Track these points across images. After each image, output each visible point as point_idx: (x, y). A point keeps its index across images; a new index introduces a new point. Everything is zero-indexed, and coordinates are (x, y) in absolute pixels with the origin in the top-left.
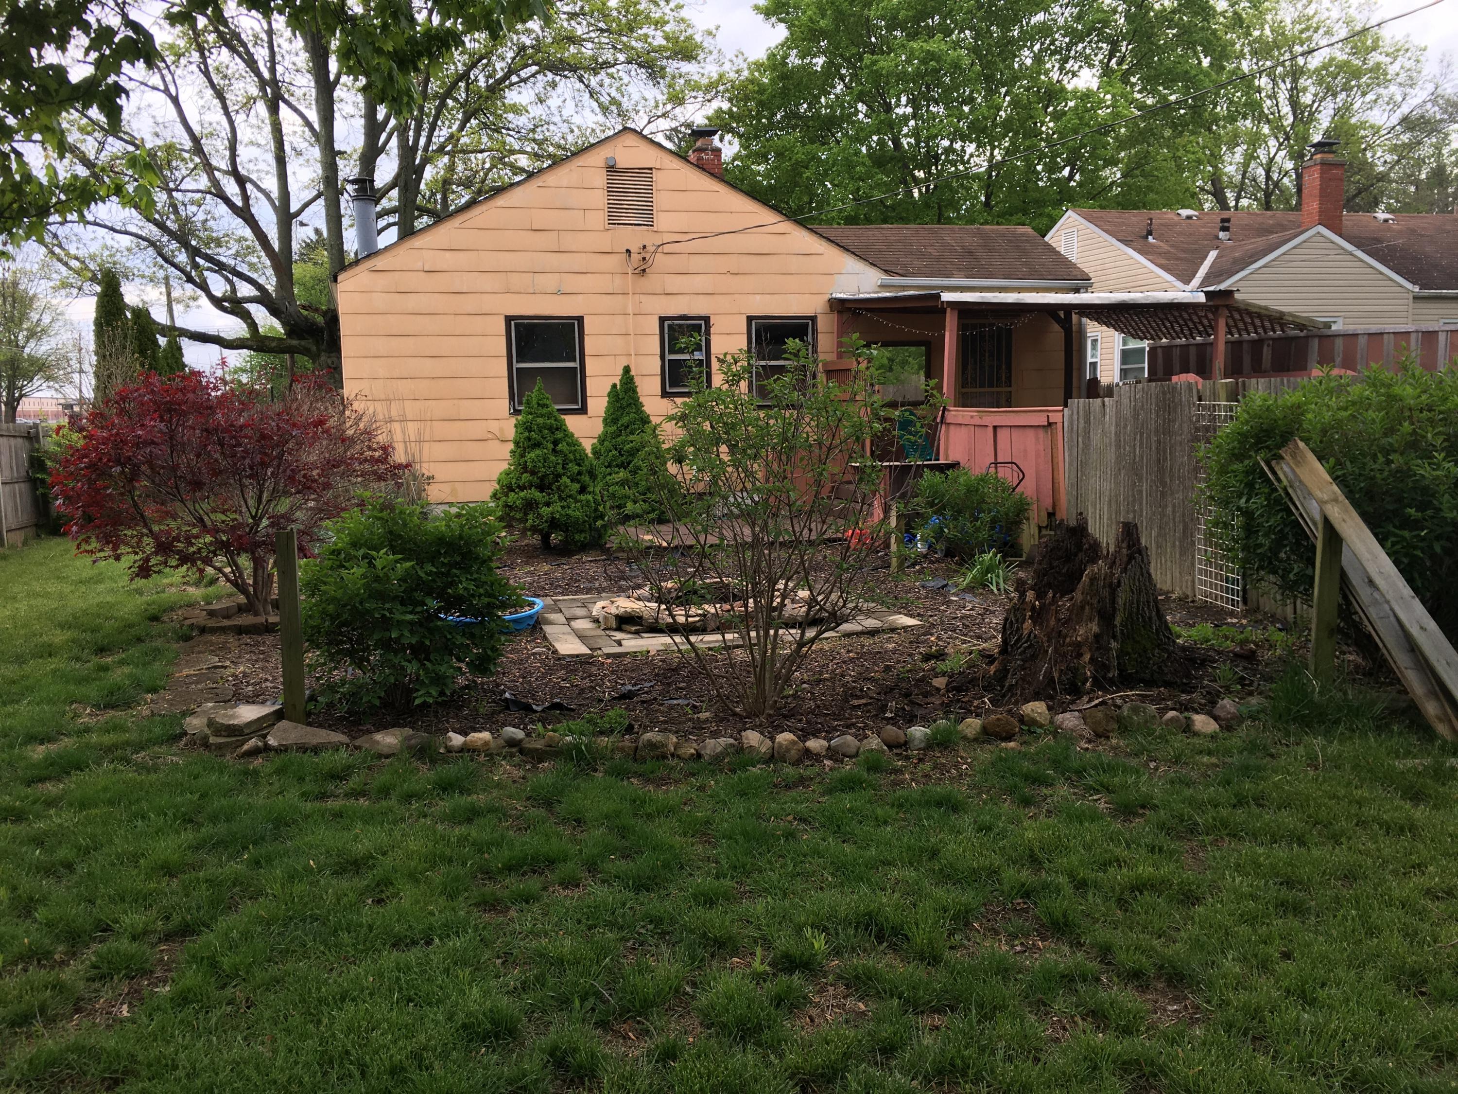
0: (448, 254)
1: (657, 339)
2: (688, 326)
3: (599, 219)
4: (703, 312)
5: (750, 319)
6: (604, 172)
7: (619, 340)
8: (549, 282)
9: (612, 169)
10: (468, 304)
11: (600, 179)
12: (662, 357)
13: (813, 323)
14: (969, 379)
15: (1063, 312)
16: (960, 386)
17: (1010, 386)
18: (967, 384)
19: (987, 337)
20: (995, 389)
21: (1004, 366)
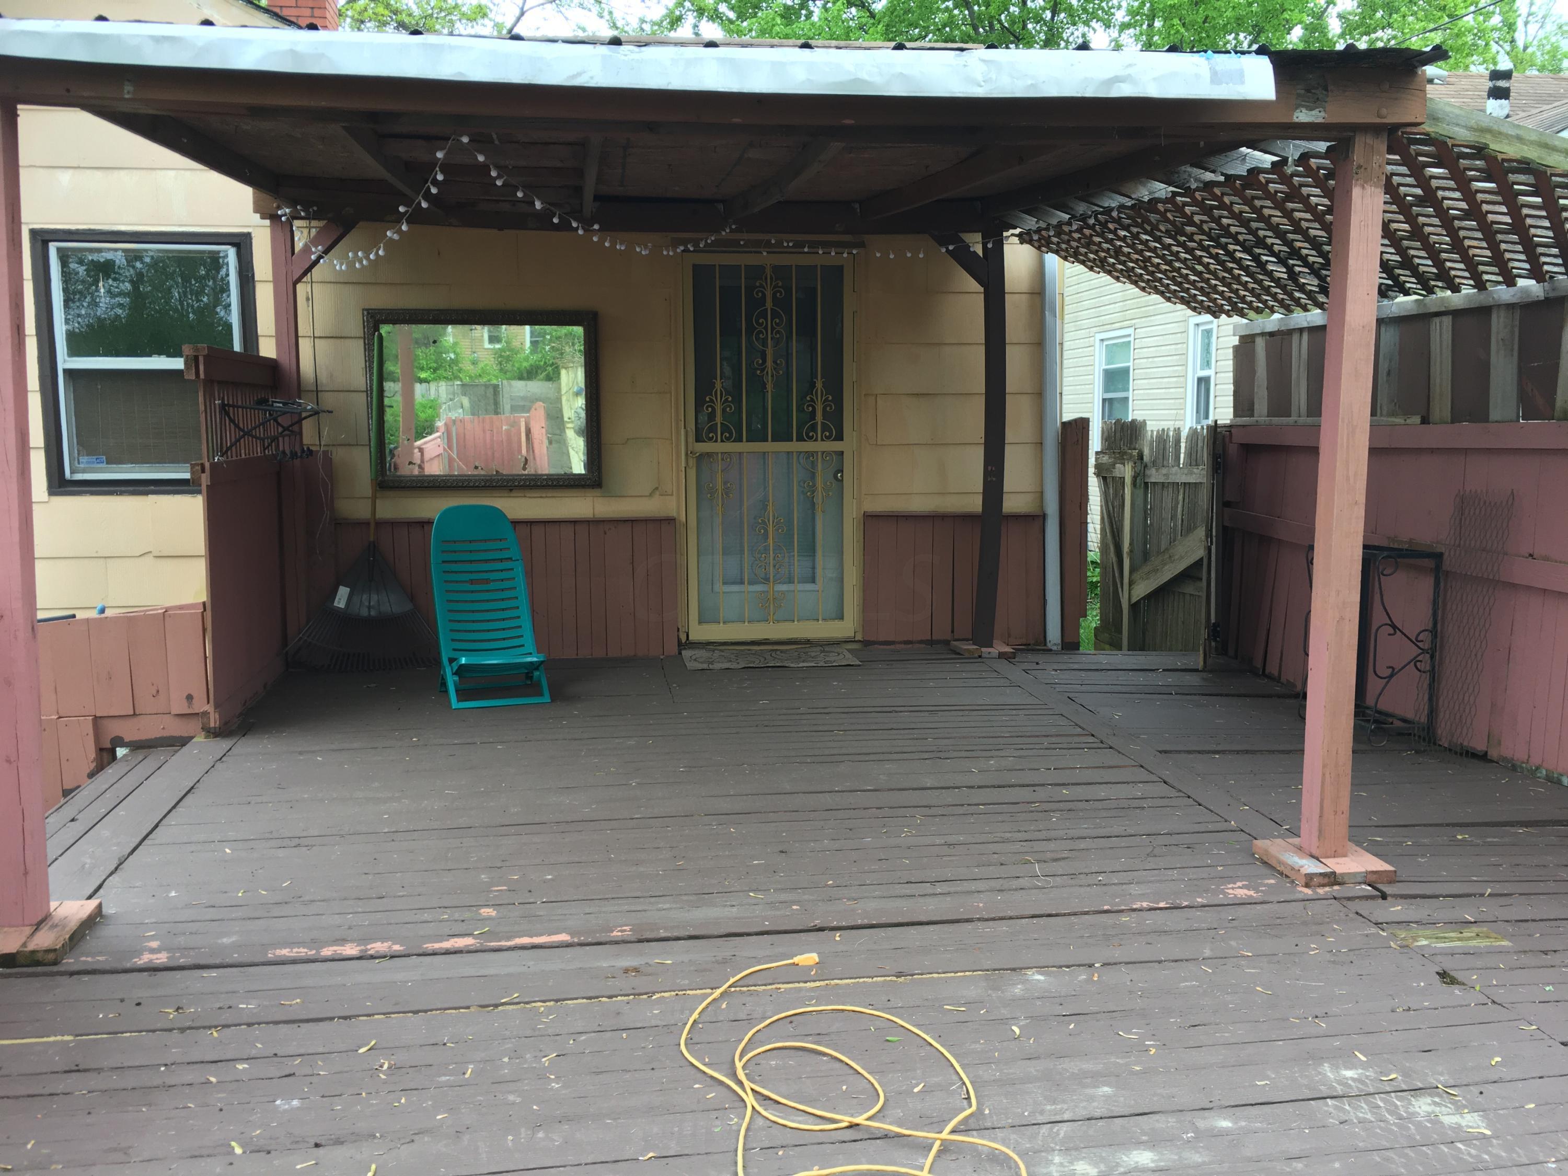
13: (239, 255)
14: (719, 419)
15: (978, 237)
16: (692, 438)
17: (840, 437)
18: (713, 429)
19: (769, 304)
20: (794, 446)
21: (819, 385)
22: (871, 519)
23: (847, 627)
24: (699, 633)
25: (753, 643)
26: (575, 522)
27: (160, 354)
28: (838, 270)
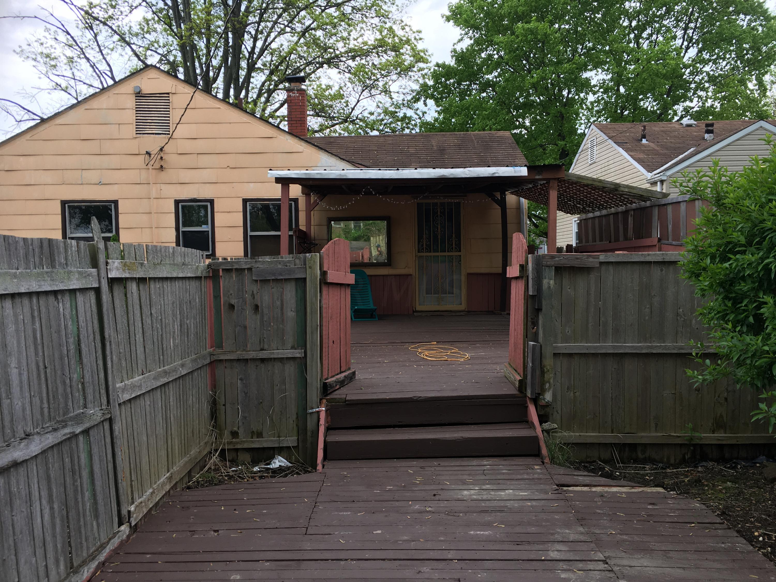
0: (21, 159)
1: (173, 216)
2: (199, 206)
3: (131, 130)
4: (208, 196)
5: (245, 201)
6: (133, 97)
7: (145, 217)
8: (93, 176)
9: (139, 94)
10: (35, 192)
11: (131, 102)
12: (177, 229)
13: (295, 204)
14: (425, 246)
15: (499, 193)
16: (417, 251)
17: (460, 251)
18: (423, 249)
19: (439, 213)
20: (446, 254)
21: (454, 236)
22: (469, 274)
23: (463, 307)
24: (419, 308)
25: (435, 311)
26: (383, 276)
27: (273, 231)
28: (459, 203)
